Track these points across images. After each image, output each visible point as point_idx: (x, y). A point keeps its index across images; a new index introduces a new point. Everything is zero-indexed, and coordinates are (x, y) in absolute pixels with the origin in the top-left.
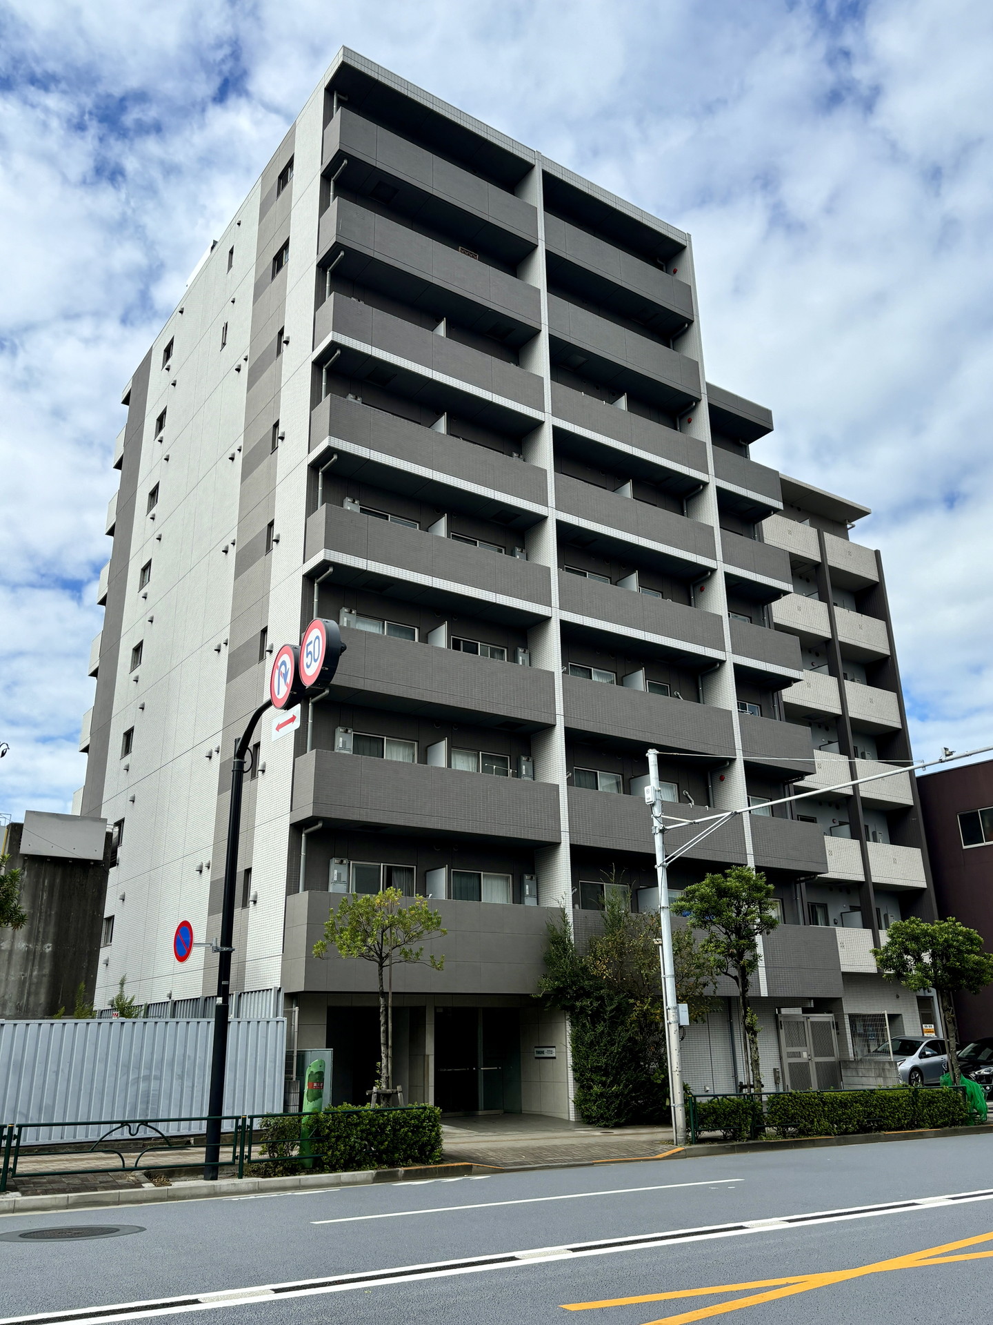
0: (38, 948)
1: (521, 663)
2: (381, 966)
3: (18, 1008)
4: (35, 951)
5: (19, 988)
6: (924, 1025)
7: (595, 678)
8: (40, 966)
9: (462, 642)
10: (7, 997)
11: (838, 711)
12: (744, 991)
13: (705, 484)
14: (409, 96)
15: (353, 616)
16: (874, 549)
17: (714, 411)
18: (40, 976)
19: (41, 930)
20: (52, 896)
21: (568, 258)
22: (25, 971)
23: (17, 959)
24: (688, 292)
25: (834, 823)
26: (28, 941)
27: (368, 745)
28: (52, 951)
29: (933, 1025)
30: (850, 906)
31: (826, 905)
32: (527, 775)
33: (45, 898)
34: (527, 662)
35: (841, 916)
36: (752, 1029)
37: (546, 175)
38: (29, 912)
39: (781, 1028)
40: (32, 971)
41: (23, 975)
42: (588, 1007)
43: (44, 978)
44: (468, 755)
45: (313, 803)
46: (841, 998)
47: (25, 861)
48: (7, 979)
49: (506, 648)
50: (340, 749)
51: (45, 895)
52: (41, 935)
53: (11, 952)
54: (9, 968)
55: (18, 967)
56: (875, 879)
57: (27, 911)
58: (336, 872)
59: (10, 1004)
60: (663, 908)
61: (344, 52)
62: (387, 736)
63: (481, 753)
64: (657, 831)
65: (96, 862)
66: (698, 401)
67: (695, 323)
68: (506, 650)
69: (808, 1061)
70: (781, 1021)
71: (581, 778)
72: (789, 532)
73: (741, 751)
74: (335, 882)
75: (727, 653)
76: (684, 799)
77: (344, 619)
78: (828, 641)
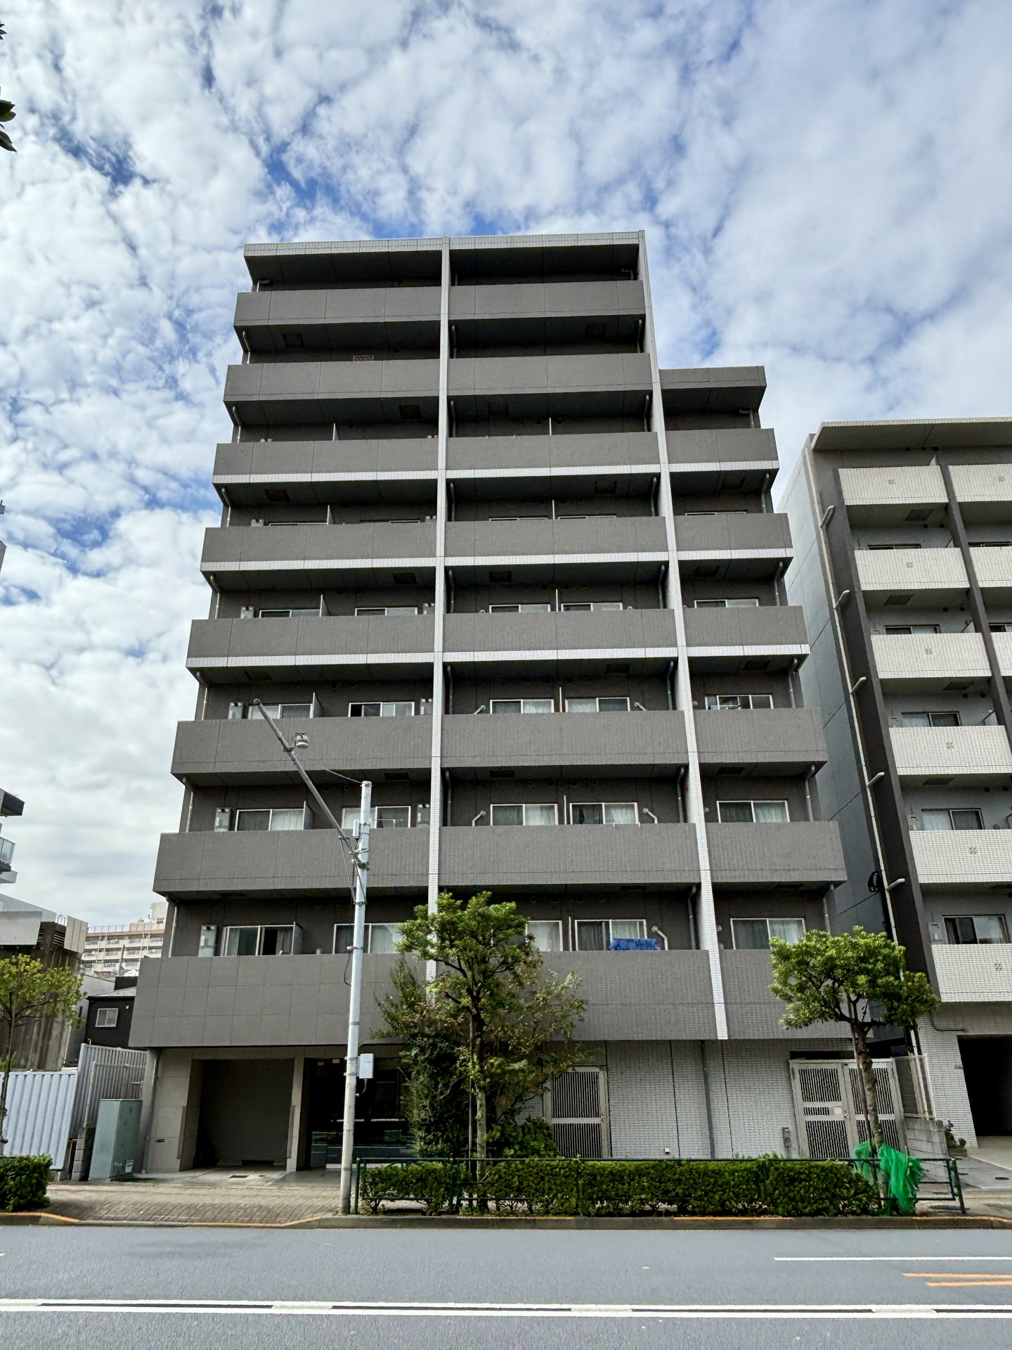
9: (363, 707)
11: (987, 673)
13: (658, 476)
15: (240, 710)
24: (639, 289)
32: (423, 822)
39: (794, 1078)
45: (156, 880)
49: (413, 701)
50: (217, 828)
58: (204, 938)
62: (273, 808)
66: (650, 393)
67: (649, 316)
68: (413, 703)
69: (842, 1119)
70: (793, 1069)
71: (501, 815)
72: (891, 482)
73: (696, 754)
74: (202, 947)
75: (680, 649)
76: (644, 818)
77: (231, 712)
78: (967, 592)
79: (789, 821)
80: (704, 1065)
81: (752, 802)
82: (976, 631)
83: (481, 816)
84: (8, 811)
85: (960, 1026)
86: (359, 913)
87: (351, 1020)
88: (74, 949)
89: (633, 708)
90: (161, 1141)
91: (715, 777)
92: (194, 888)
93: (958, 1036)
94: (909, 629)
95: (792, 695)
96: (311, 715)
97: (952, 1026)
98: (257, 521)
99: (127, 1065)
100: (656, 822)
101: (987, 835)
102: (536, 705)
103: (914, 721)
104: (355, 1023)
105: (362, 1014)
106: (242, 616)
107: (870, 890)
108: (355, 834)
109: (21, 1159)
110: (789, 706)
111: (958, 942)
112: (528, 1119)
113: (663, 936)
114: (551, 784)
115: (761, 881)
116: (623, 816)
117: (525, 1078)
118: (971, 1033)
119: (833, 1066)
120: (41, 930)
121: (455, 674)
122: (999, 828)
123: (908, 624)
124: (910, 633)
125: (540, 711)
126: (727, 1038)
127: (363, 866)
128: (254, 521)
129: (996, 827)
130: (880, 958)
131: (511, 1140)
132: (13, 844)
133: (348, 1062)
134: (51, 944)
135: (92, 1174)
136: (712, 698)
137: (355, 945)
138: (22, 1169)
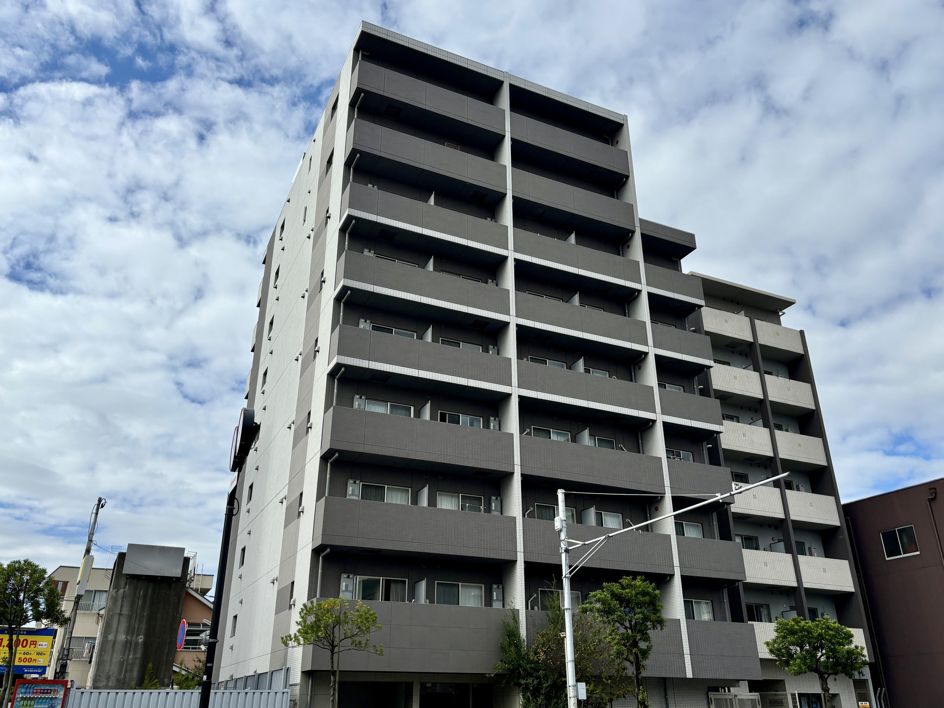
0: (134, 639)
1: (492, 428)
2: (333, 653)
3: (118, 681)
4: (131, 641)
5: (119, 667)
6: (860, 703)
7: (554, 437)
8: (134, 652)
9: (447, 415)
10: (110, 673)
11: (771, 454)
12: (638, 673)
13: (639, 291)
14: (410, 46)
15: (362, 401)
16: (799, 330)
17: (645, 238)
18: (134, 659)
19: (136, 626)
20: (145, 603)
21: (529, 142)
22: (124, 655)
23: (119, 647)
24: (625, 156)
25: (773, 540)
26: (127, 633)
27: (373, 492)
28: (143, 641)
29: (868, 703)
30: (790, 607)
31: (769, 605)
32: (496, 510)
33: (140, 604)
34: (497, 428)
35: (782, 614)
36: (644, 703)
37: (512, 87)
38: (129, 614)
39: (712, 704)
40: (129, 655)
41: (122, 658)
42: (530, 684)
43: (137, 660)
44: (452, 496)
45: (322, 534)
46: (784, 680)
47: (127, 579)
48: (111, 661)
49: (482, 417)
50: (350, 495)
51: (140, 602)
52: (136, 630)
53: (115, 642)
54: (112, 653)
55: (119, 652)
56: (806, 585)
57: (127, 613)
58: (344, 584)
59: (112, 678)
60: (566, 609)
61: (363, 24)
62: (387, 485)
63: (460, 494)
64: (563, 551)
65: (177, 578)
66: (633, 232)
67: (631, 177)
70: (711, 698)
72: (726, 322)
82: (764, 426)
96: (412, 415)
129: (765, 550)
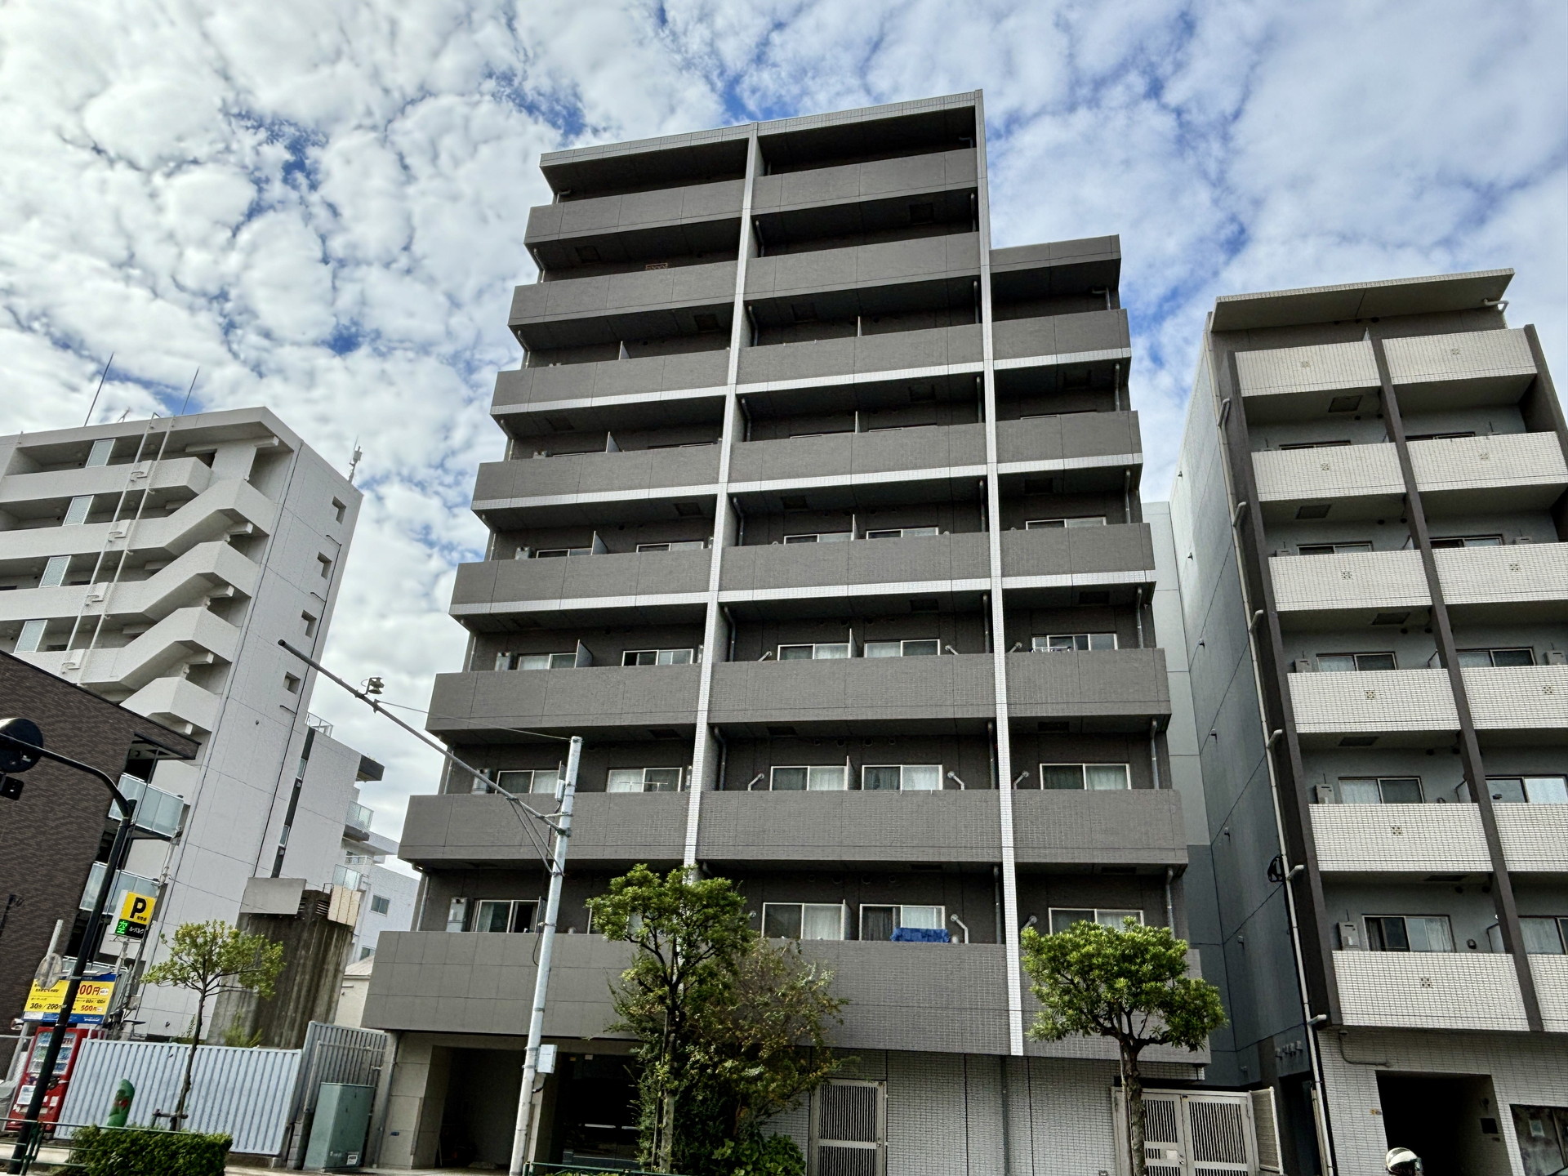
68: (692, 650)
69: (1178, 1166)
71: (783, 778)
73: (1005, 707)
74: (451, 922)
75: (993, 579)
76: (949, 784)
77: (498, 663)
78: (1403, 498)
79: (1130, 787)
80: (1005, 1086)
81: (1084, 765)
83: (759, 780)
84: (367, 776)
85: (1382, 1059)
86: (555, 886)
87: (535, 1005)
88: (342, 921)
89: (943, 651)
90: (395, 1134)
91: (1026, 733)
92: (439, 856)
93: (1377, 1072)
94: (1332, 548)
95: (1141, 634)
97: (1371, 1059)
98: (540, 454)
99: (368, 1048)
100: (963, 788)
101: (1429, 809)
102: (832, 650)
103: (1335, 664)
104: (539, 1010)
105: (547, 1000)
106: (517, 558)
107: (1271, 880)
108: (558, 795)
109: (195, 1136)
110: (1137, 646)
111: (1384, 949)
112: (775, 1137)
113: (963, 926)
114: (840, 743)
115: (1077, 861)
116: (925, 779)
117: (766, 1087)
118: (1395, 1068)
119: (1170, 1098)
120: (303, 898)
121: (733, 615)
122: (1444, 802)
123: (1330, 541)
124: (1333, 552)
125: (837, 656)
126: (1021, 1054)
127: (562, 832)
128: (536, 453)
130: (1148, 956)
131: (744, 1159)
132: (372, 812)
133: (528, 1053)
134: (314, 914)
135: (308, 1164)
136: (1041, 639)
137: (547, 921)
138: (193, 1147)
